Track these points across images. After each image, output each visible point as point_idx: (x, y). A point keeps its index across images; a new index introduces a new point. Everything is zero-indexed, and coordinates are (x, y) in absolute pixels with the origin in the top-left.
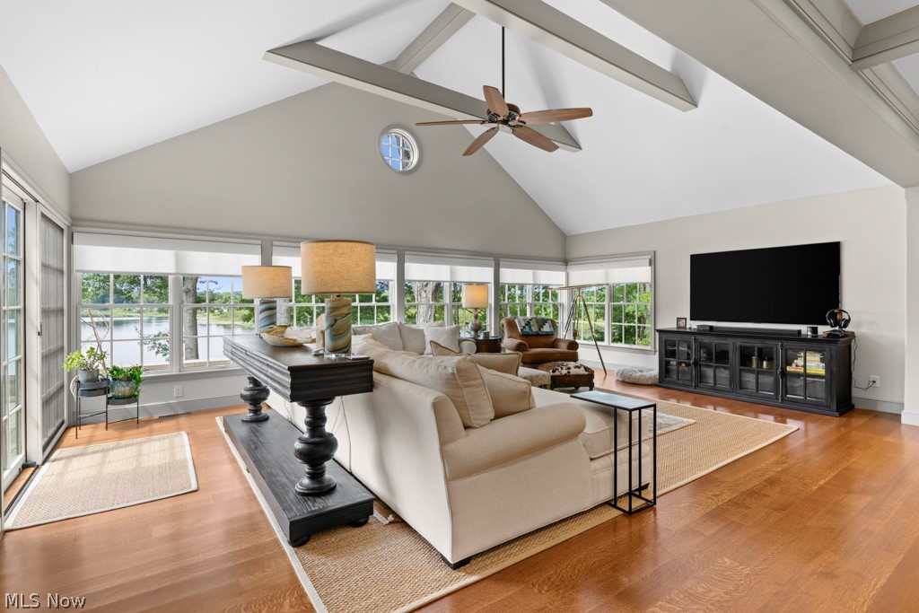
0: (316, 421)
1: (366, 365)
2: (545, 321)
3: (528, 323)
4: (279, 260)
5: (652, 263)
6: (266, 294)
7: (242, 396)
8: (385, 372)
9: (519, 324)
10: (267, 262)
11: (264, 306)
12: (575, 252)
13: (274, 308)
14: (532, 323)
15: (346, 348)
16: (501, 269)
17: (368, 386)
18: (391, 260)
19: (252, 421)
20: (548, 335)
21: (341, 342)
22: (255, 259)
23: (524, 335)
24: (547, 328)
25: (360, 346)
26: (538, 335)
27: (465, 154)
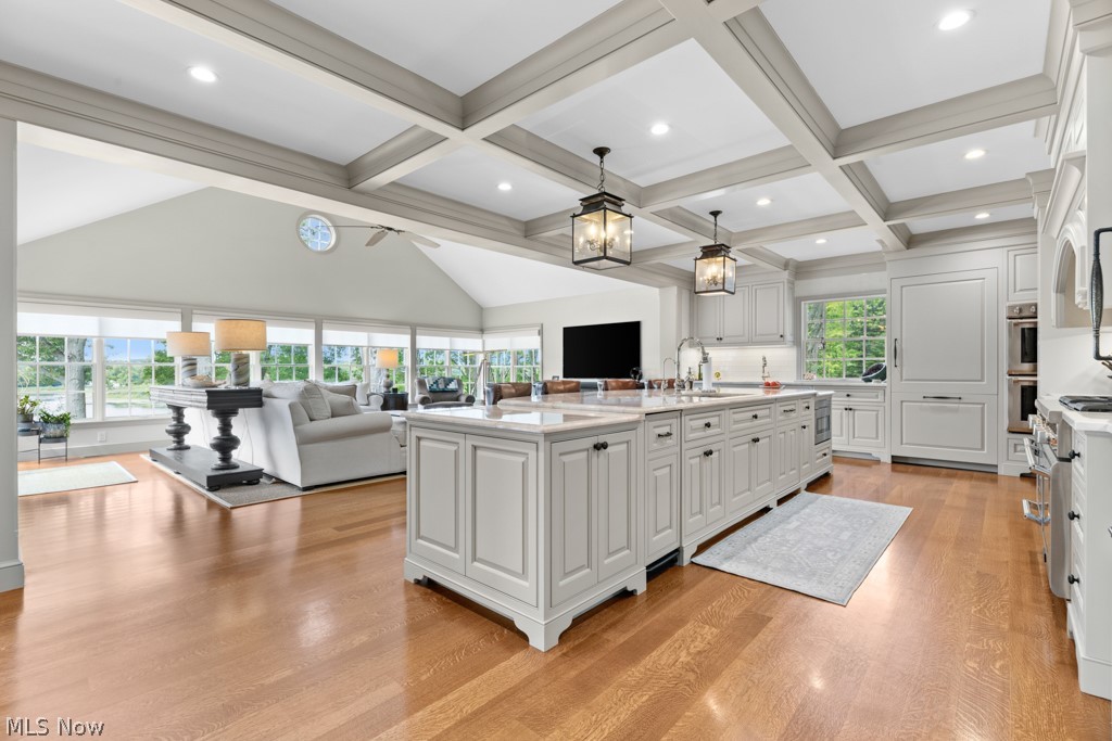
0: (225, 427)
1: (259, 392)
2: (451, 380)
3: (436, 382)
4: (199, 326)
5: (541, 333)
6: (188, 353)
7: (167, 431)
8: (269, 396)
9: (429, 382)
10: (187, 328)
11: (186, 363)
12: (490, 322)
13: (195, 364)
14: (440, 381)
15: (247, 382)
16: (418, 337)
17: (260, 404)
18: (310, 328)
19: (175, 449)
20: (453, 391)
21: (242, 380)
22: (176, 326)
23: (432, 391)
24: (452, 386)
25: (255, 381)
26: (444, 391)
27: (367, 245)
